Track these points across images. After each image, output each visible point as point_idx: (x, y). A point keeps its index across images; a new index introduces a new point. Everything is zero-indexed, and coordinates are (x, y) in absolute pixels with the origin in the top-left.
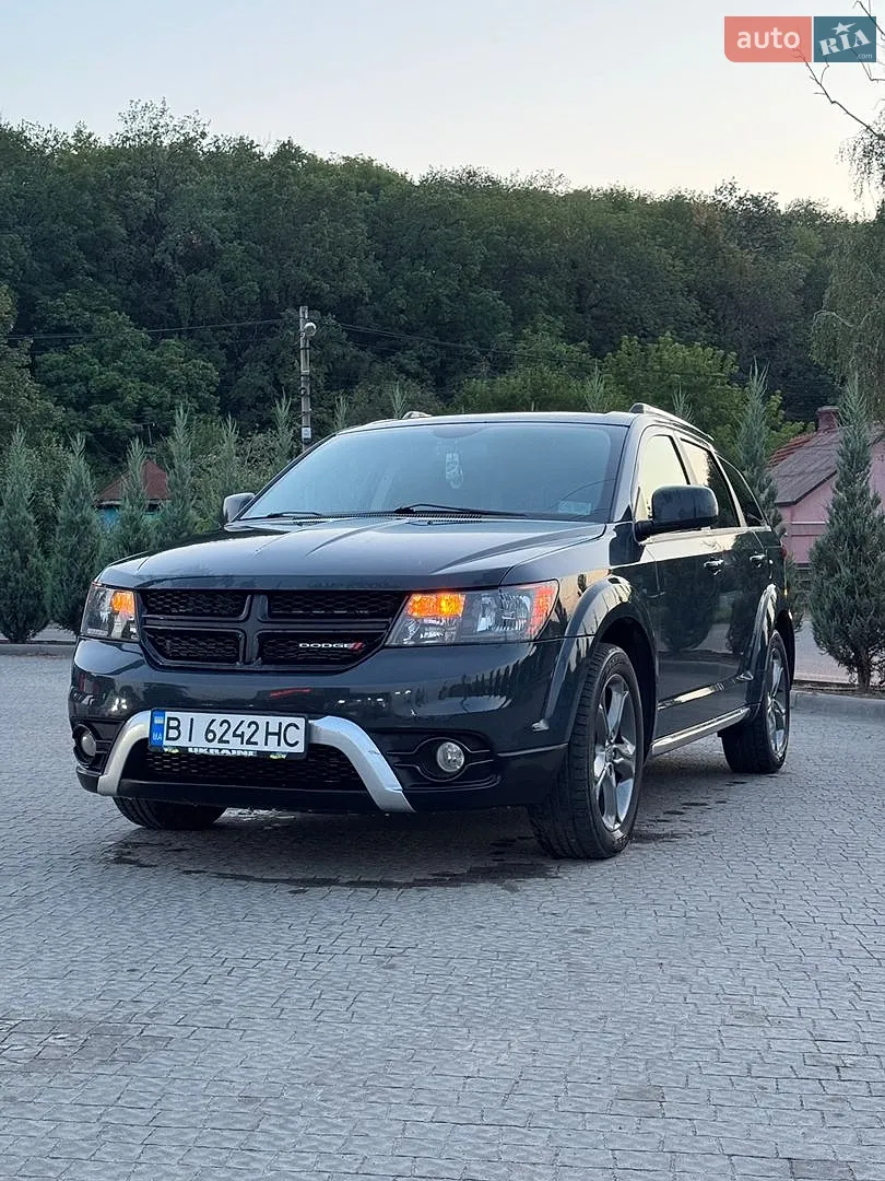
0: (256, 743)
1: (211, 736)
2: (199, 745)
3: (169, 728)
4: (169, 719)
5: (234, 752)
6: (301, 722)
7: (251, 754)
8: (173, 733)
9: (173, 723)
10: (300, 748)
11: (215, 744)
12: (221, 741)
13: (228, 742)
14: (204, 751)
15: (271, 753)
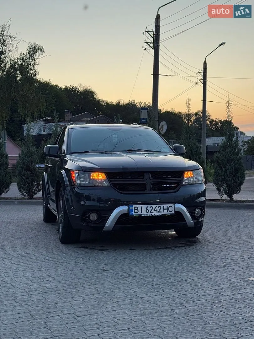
0: (161, 212)
1: (147, 211)
2: (144, 213)
3: (135, 210)
4: (134, 207)
5: (155, 215)
6: (172, 205)
7: (160, 215)
8: (136, 211)
9: (136, 208)
10: (173, 212)
11: (149, 213)
12: (151, 212)
13: (153, 212)
14: (147, 215)
15: (166, 214)
